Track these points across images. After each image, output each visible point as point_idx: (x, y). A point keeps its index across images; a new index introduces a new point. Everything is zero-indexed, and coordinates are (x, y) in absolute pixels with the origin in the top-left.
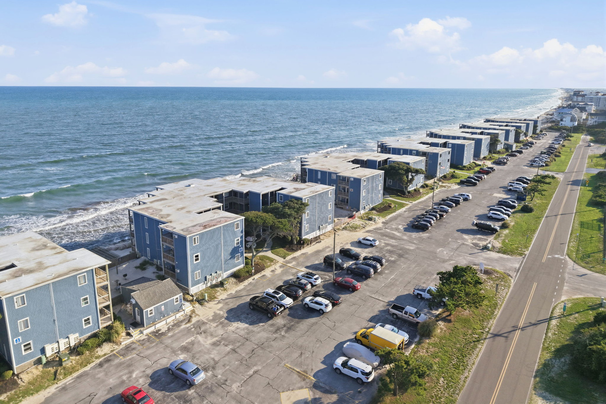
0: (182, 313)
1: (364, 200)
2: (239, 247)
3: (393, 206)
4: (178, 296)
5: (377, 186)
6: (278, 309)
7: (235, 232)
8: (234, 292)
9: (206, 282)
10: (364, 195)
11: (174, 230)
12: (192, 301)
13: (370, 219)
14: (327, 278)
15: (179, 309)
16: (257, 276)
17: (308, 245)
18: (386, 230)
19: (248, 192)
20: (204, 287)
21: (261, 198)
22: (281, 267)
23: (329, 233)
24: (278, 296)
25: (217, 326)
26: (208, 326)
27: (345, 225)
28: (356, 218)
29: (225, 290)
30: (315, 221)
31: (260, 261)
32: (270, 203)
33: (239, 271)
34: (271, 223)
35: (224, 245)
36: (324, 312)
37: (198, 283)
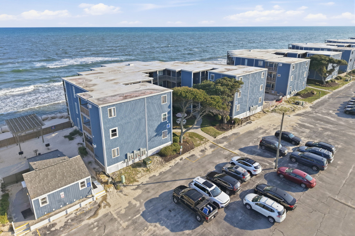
0: (90, 200)
1: (291, 85)
2: (166, 123)
3: (315, 93)
4: (84, 180)
5: (303, 72)
6: (210, 212)
7: (161, 106)
8: (157, 174)
9: (126, 160)
10: (291, 80)
11: (90, 99)
12: (106, 183)
13: (297, 103)
14: (266, 165)
15: (87, 194)
16: (185, 156)
17: (239, 125)
18: (317, 114)
19: (181, 71)
20: (125, 165)
21: (192, 77)
22: (211, 147)
23: (258, 114)
24: (210, 190)
25: (128, 227)
26: (116, 225)
27: (273, 108)
28: (283, 102)
29: (148, 170)
30: (246, 102)
31: (189, 138)
32: (201, 81)
33: (166, 148)
34: (203, 99)
35: (149, 120)
36: (274, 221)
37: (117, 161)
